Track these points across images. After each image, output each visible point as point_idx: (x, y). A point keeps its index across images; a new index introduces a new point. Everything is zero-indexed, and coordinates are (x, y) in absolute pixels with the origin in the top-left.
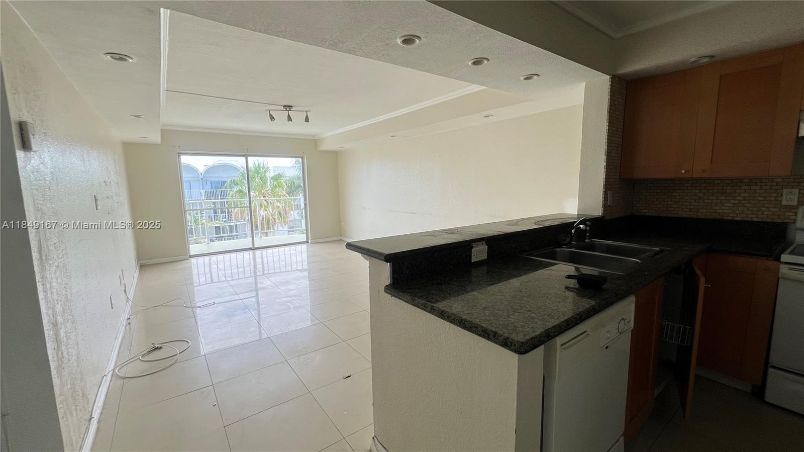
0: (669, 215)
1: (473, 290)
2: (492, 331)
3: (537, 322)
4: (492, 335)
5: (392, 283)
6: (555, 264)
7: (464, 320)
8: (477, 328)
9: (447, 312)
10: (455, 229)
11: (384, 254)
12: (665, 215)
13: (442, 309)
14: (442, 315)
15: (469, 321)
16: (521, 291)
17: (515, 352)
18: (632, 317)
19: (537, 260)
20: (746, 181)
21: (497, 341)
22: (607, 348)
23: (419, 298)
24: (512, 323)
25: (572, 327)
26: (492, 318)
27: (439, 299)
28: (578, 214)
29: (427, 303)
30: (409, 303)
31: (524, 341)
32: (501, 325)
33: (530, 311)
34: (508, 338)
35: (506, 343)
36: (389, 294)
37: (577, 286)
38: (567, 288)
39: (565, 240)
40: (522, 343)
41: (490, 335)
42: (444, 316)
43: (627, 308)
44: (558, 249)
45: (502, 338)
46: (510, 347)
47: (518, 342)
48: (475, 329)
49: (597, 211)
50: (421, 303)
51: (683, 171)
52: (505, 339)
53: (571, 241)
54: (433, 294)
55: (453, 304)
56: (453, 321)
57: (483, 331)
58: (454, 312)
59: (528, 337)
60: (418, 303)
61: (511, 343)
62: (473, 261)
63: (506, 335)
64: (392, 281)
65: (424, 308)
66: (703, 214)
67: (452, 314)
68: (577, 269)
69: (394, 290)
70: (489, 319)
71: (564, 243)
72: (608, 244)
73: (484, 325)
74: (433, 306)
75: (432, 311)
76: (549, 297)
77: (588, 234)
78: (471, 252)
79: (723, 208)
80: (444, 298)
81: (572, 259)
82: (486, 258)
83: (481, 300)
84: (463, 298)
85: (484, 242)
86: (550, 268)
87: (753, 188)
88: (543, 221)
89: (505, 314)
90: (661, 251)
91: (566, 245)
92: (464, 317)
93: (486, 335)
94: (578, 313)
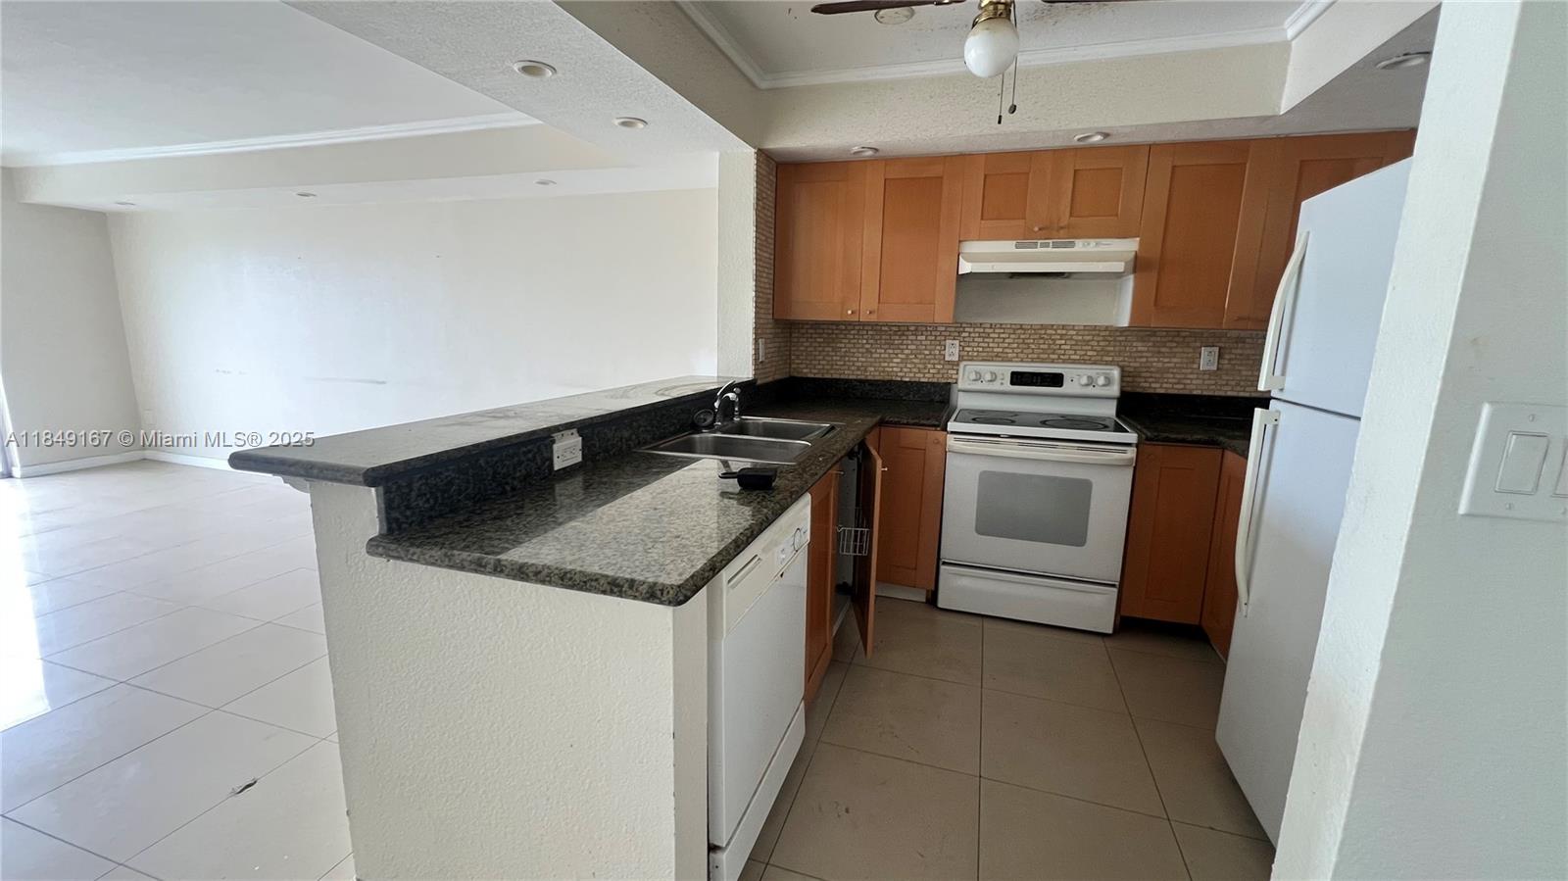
0: (835, 376)
1: (571, 519)
2: (627, 580)
3: (694, 552)
4: (626, 585)
5: (385, 531)
6: (698, 459)
7: (570, 572)
8: (596, 580)
9: (533, 564)
10: (507, 409)
11: (359, 469)
12: (829, 376)
13: (521, 561)
14: (522, 573)
15: (580, 572)
16: (655, 509)
17: (670, 603)
18: (807, 525)
19: (669, 456)
20: (912, 328)
21: (637, 594)
22: (782, 575)
23: (463, 549)
24: (655, 560)
25: (743, 549)
26: (620, 559)
27: (506, 545)
28: (718, 377)
29: (483, 558)
30: (440, 566)
31: (681, 582)
32: (637, 567)
33: (678, 537)
34: (655, 584)
35: (653, 594)
36: (381, 555)
37: (738, 488)
38: (724, 494)
39: (705, 420)
40: (679, 586)
41: (622, 587)
42: (527, 575)
43: (800, 515)
44: (697, 436)
45: (645, 586)
46: (660, 599)
47: (672, 586)
48: (594, 584)
49: (746, 373)
50: (469, 559)
51: (850, 312)
52: (650, 587)
53: (714, 421)
54: (490, 538)
55: (540, 549)
56: (548, 579)
57: (609, 583)
58: (546, 562)
59: (687, 576)
60: (463, 560)
61: (662, 591)
62: (556, 468)
63: (650, 580)
64: (385, 528)
65: (479, 567)
66: (873, 374)
67: (543, 566)
68: (725, 464)
69: (393, 546)
70: (614, 562)
71: (703, 424)
72: (764, 423)
73: (610, 573)
74: (499, 561)
75: (498, 570)
76: (702, 510)
77: (736, 409)
78: (552, 452)
79: (891, 365)
80: (517, 543)
81: (720, 449)
82: (580, 459)
83: (592, 532)
84: (557, 535)
85: (574, 431)
86: (693, 466)
87: (919, 338)
88: (667, 389)
89: (641, 549)
90: (832, 428)
91: (706, 427)
92: (569, 567)
93: (616, 590)
94: (747, 526)
